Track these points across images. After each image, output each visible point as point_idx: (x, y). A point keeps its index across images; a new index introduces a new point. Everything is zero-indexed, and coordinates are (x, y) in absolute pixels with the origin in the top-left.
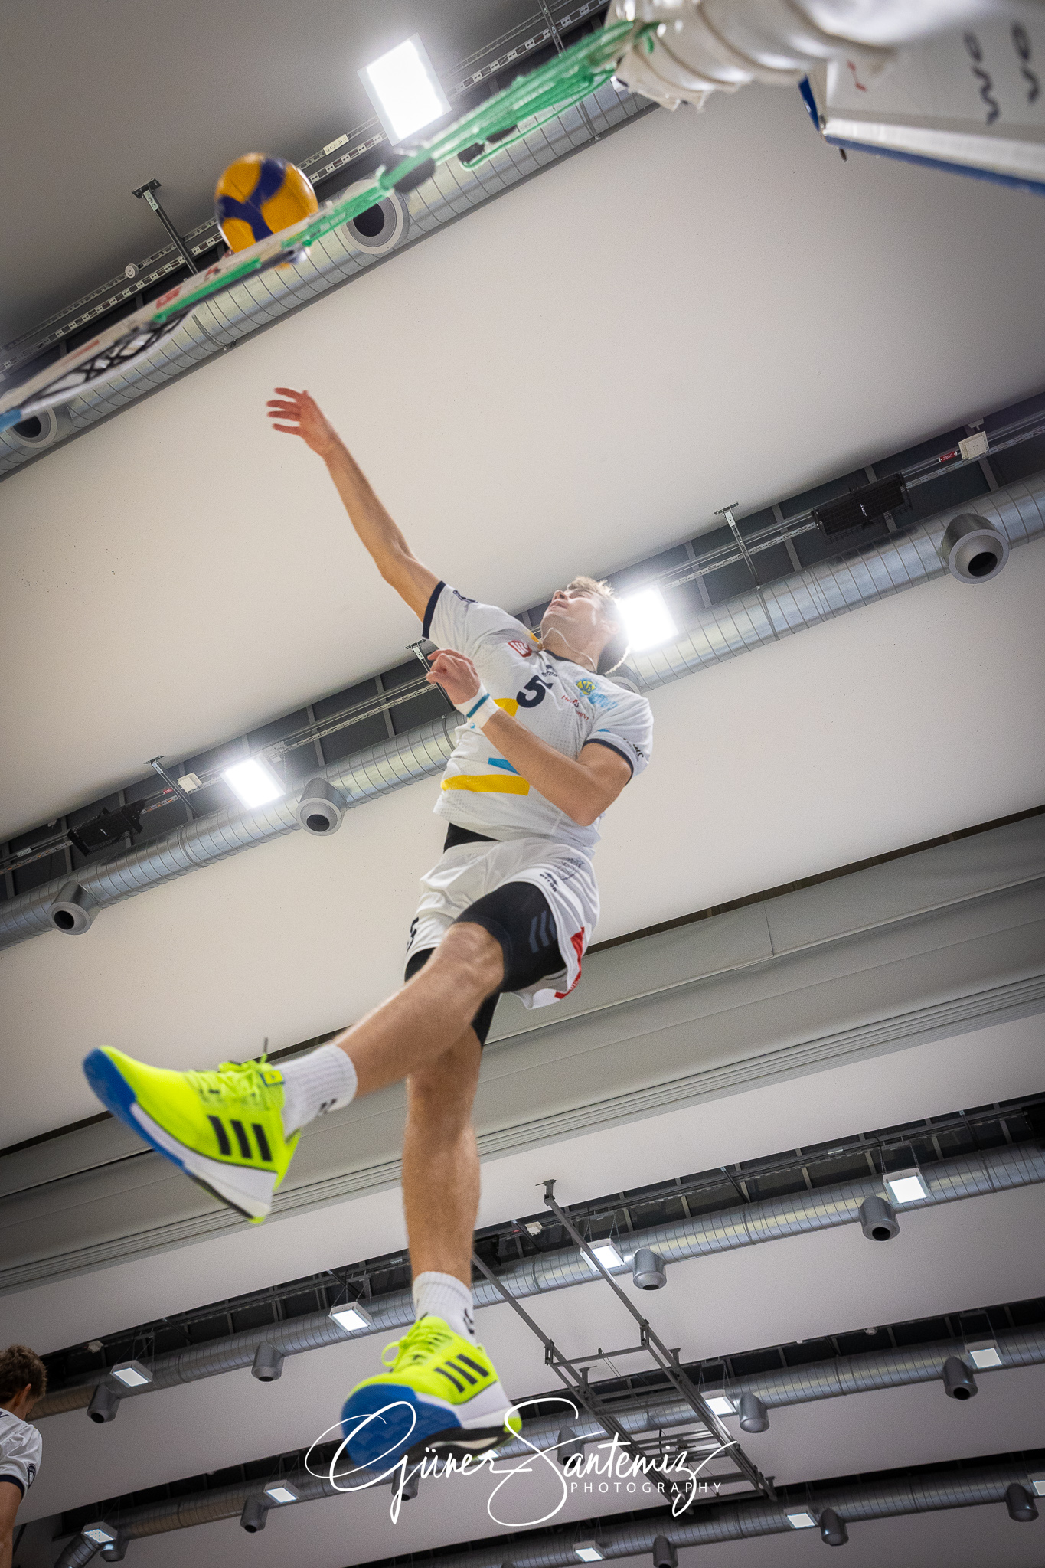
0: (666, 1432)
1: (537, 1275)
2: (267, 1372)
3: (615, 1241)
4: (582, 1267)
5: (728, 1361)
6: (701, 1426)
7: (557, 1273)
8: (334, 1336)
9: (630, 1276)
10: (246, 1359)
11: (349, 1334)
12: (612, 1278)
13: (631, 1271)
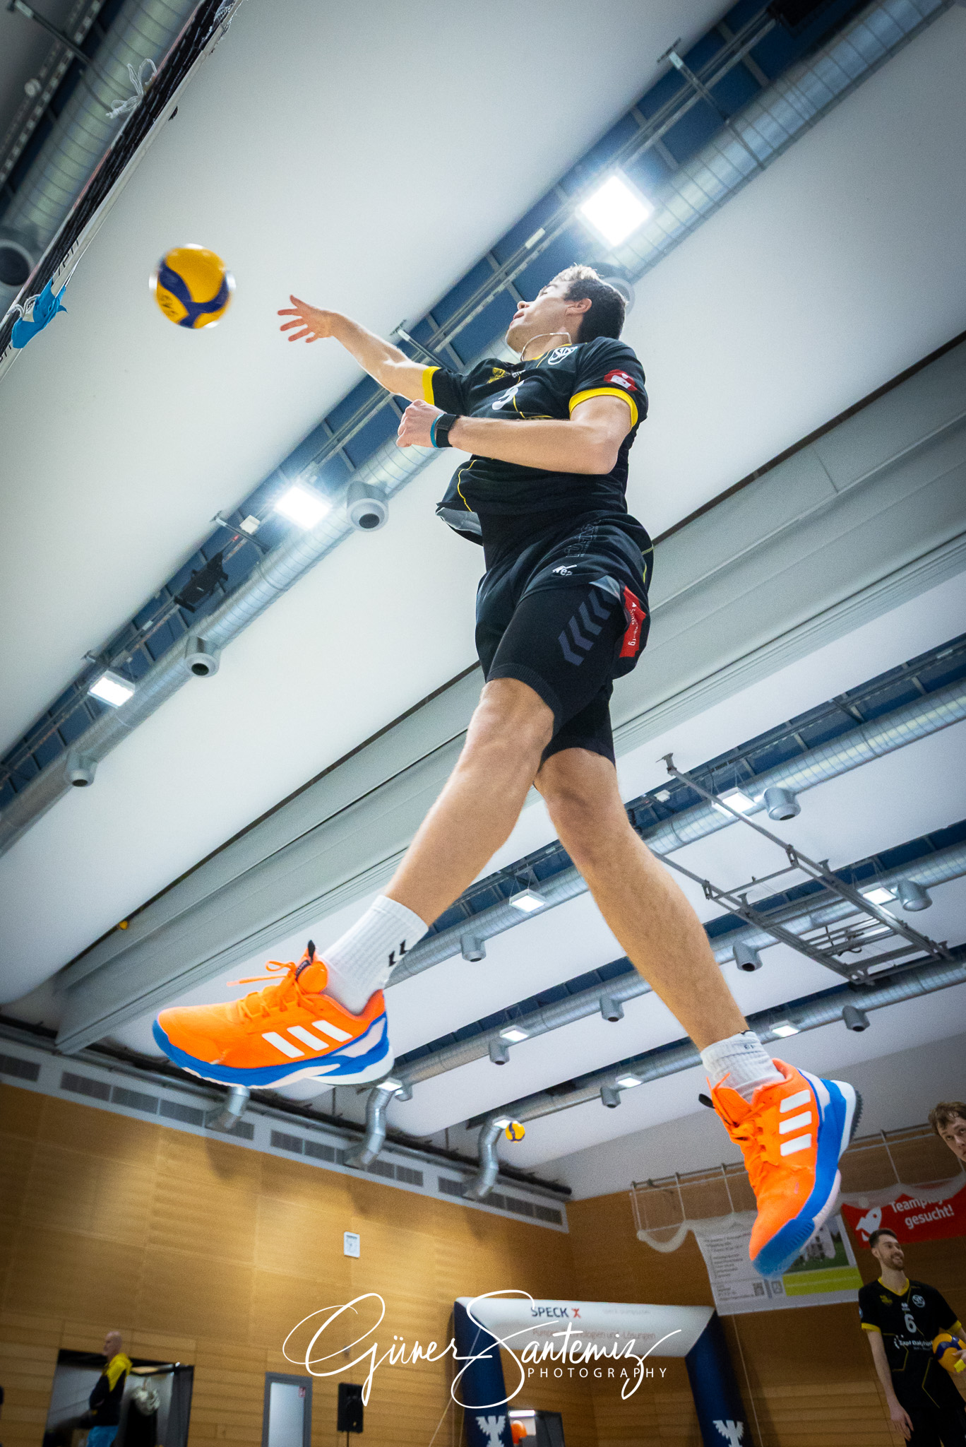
0: (832, 928)
1: (677, 832)
2: (474, 955)
3: (741, 787)
4: (715, 815)
5: (877, 860)
6: (864, 916)
7: (695, 826)
8: (519, 918)
9: (765, 813)
10: (454, 949)
11: (530, 914)
12: (749, 819)
13: (763, 808)
